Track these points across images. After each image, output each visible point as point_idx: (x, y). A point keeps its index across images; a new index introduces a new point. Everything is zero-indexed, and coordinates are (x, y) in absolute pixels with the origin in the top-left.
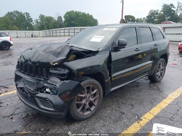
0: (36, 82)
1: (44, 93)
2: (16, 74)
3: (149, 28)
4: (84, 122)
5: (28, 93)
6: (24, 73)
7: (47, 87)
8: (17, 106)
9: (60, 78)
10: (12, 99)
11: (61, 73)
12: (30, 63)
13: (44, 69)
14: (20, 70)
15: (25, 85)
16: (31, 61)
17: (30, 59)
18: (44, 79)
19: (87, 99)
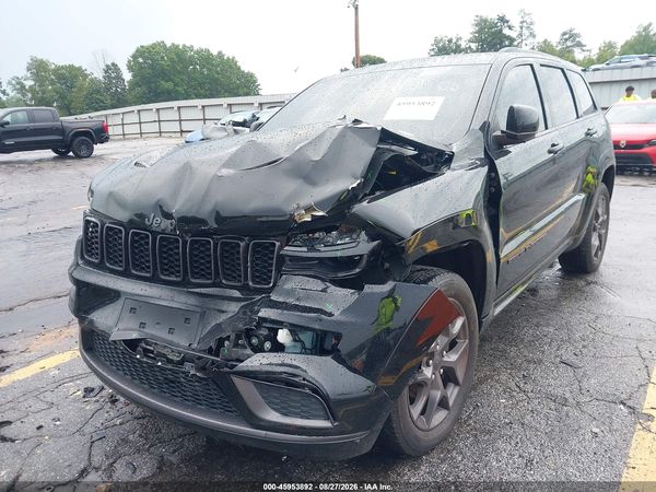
0: (199, 310)
1: (264, 351)
2: (77, 282)
3: (562, 70)
4: (434, 458)
5: (181, 363)
6: (126, 274)
7: (281, 324)
8: (88, 429)
9: (331, 276)
10: (49, 400)
11: (339, 254)
12: (166, 224)
13: (242, 244)
14: (102, 262)
15: (142, 325)
16: (167, 216)
17: (161, 207)
18: (244, 289)
19: (437, 357)
